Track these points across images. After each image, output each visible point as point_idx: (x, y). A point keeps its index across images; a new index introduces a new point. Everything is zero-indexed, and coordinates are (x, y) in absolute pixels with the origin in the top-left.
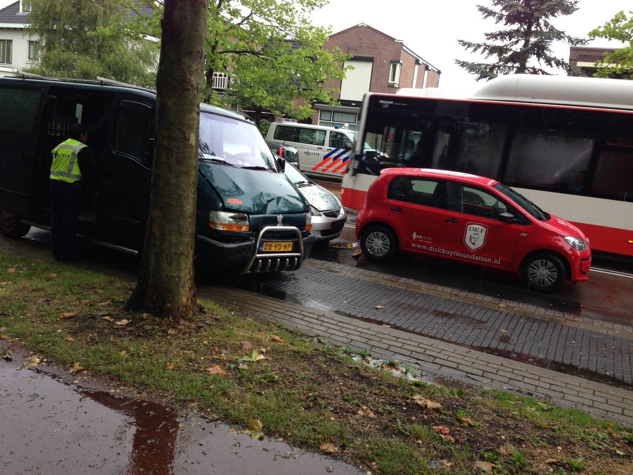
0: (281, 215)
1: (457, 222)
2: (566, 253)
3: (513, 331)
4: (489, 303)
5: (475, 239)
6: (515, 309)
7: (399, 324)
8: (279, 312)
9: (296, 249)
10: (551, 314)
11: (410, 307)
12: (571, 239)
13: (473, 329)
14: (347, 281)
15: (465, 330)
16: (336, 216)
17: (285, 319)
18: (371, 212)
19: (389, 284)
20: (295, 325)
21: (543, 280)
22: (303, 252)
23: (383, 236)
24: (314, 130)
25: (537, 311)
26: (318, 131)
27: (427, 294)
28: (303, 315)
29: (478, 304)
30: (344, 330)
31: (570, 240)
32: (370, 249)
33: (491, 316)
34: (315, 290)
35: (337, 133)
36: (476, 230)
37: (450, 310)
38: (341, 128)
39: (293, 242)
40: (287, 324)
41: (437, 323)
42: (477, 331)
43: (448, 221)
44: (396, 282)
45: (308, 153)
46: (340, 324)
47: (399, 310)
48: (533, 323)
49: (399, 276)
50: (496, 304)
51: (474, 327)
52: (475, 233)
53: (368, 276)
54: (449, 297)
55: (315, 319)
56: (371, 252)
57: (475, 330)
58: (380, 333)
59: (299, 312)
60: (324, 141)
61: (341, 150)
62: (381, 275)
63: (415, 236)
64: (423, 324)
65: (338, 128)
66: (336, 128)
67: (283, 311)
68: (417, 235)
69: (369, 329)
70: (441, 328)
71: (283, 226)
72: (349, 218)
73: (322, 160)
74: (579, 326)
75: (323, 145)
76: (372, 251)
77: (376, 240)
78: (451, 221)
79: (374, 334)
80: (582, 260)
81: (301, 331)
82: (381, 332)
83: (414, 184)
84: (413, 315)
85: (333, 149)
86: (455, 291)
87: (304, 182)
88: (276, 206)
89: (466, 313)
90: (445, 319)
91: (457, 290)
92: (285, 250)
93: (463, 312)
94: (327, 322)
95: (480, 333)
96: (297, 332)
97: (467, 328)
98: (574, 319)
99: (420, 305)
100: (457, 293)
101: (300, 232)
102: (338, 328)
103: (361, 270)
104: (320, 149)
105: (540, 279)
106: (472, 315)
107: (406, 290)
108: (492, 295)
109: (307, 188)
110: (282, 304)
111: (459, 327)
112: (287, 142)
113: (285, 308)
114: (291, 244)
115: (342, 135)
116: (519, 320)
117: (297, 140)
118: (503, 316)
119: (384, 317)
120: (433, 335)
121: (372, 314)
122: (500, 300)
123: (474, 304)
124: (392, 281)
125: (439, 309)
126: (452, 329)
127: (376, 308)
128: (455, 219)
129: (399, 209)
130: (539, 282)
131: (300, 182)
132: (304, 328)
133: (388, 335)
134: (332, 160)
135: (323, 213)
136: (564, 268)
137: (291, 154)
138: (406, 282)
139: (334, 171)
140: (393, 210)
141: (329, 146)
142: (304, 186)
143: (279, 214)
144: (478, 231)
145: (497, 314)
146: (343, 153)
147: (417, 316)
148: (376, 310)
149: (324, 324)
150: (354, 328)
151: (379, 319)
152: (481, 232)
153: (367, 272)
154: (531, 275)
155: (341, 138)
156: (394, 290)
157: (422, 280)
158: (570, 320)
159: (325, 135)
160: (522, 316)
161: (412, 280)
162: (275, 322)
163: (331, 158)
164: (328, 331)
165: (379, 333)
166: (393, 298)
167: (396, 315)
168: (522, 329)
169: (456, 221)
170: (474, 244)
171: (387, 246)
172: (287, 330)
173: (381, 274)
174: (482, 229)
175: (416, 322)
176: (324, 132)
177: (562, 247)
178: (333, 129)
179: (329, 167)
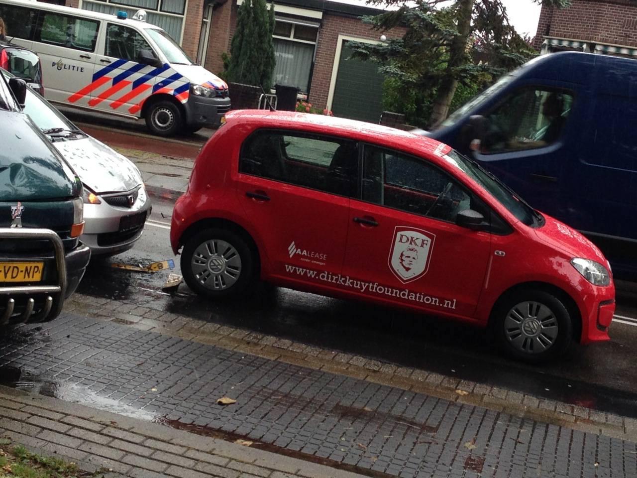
0: (19, 204)
1: (377, 225)
2: (573, 289)
3: (487, 445)
4: (437, 387)
5: (411, 259)
6: (486, 399)
7: (269, 438)
8: (14, 419)
9: (50, 277)
10: (550, 408)
11: (289, 401)
12: (583, 263)
13: (415, 444)
14: (155, 342)
15: (398, 446)
16: (128, 203)
17: (28, 435)
18: (204, 199)
19: (243, 349)
20: (51, 448)
21: (532, 340)
22: (65, 283)
23: (229, 249)
24: (72, 19)
25: (525, 402)
26: (78, 21)
27: (319, 371)
28: (68, 424)
29: (418, 391)
30: (158, 456)
31: (580, 266)
32: (200, 274)
33: (444, 415)
34: (88, 364)
35: (122, 28)
36: (412, 241)
37: (365, 406)
38: (130, 18)
39: (45, 262)
40: (34, 446)
41: (344, 433)
42: (421, 449)
43: (359, 222)
44: (256, 344)
45: (59, 66)
46: (149, 443)
47: (267, 406)
48: (521, 427)
49: (261, 332)
50: (449, 389)
51: (415, 440)
52: (411, 247)
53: (197, 331)
54: (361, 377)
55: (95, 432)
56: (203, 282)
57: (418, 445)
58: (235, 460)
59: (58, 416)
60: (94, 43)
61: (130, 64)
62: (225, 330)
63: (292, 250)
64: (316, 436)
65: (124, 18)
66: (120, 17)
67: (24, 416)
68: (297, 248)
69: (211, 453)
70: (354, 444)
71: (24, 227)
72: (157, 209)
73: (89, 81)
74: (601, 431)
75: (93, 51)
76: (205, 280)
77: (214, 256)
78: (364, 223)
79: (223, 464)
80: (602, 303)
81: (66, 460)
82: (238, 458)
83: (289, 144)
84: (296, 417)
85: (114, 60)
86: (374, 365)
87: (60, 130)
88: (9, 182)
89: (397, 411)
90: (359, 425)
91: (376, 362)
92: (27, 279)
93: (392, 408)
94: (122, 439)
95: (427, 452)
96: (57, 465)
97: (403, 444)
98: (591, 418)
99: (308, 396)
100: (376, 368)
101: (60, 241)
102: (147, 452)
103: (183, 320)
104: (84, 59)
105: (526, 339)
106: (409, 415)
107: (277, 364)
108: (441, 372)
109: (68, 143)
110: (19, 399)
111: (387, 439)
112: (17, 40)
113: (29, 409)
114: (41, 265)
115: (132, 32)
116: (495, 423)
117: (36, 36)
118: (465, 413)
119: (238, 423)
120: (339, 460)
121: (212, 416)
122: (458, 380)
123: (410, 390)
124: (248, 343)
125: (346, 403)
126: (375, 445)
127: (220, 403)
128: (373, 219)
129: (261, 194)
130: (525, 345)
131: (54, 131)
132: (71, 453)
133: (252, 464)
134: (111, 82)
135: (104, 198)
136: (569, 317)
137: (26, 65)
138: (275, 345)
139: (114, 106)
140: (250, 196)
141: (105, 54)
142: (62, 139)
143: (15, 200)
144: (416, 244)
145: (454, 411)
146: (135, 69)
147: (305, 419)
148: (220, 407)
149: (116, 443)
150: (181, 451)
151: (228, 427)
152: (422, 246)
153: (195, 324)
154: (511, 330)
155: (129, 39)
156: (254, 363)
157: (308, 341)
158: (584, 420)
159: (97, 30)
160: (499, 414)
161: (287, 341)
162: (6, 441)
163: (108, 79)
164: (126, 459)
165: (233, 462)
166: (250, 380)
167: (262, 418)
168: (503, 440)
169: (376, 223)
170: (407, 269)
171: (236, 268)
172: (35, 462)
173: (225, 327)
174: (423, 241)
175: (302, 432)
176: (96, 24)
177: (565, 277)
178: (113, 18)
179: (104, 96)
